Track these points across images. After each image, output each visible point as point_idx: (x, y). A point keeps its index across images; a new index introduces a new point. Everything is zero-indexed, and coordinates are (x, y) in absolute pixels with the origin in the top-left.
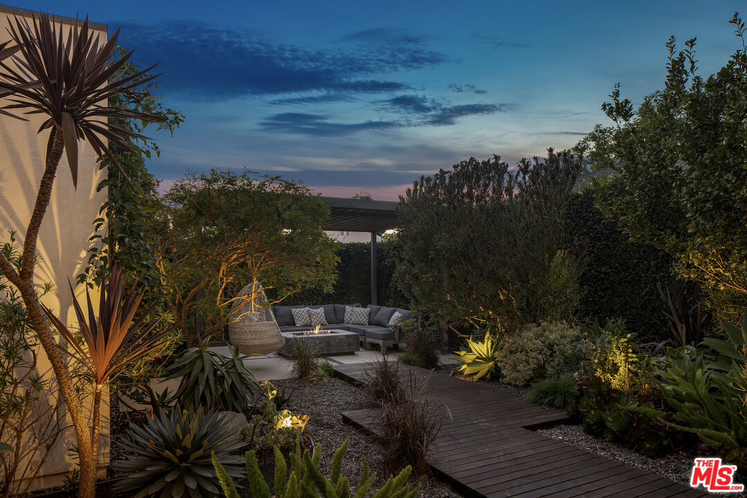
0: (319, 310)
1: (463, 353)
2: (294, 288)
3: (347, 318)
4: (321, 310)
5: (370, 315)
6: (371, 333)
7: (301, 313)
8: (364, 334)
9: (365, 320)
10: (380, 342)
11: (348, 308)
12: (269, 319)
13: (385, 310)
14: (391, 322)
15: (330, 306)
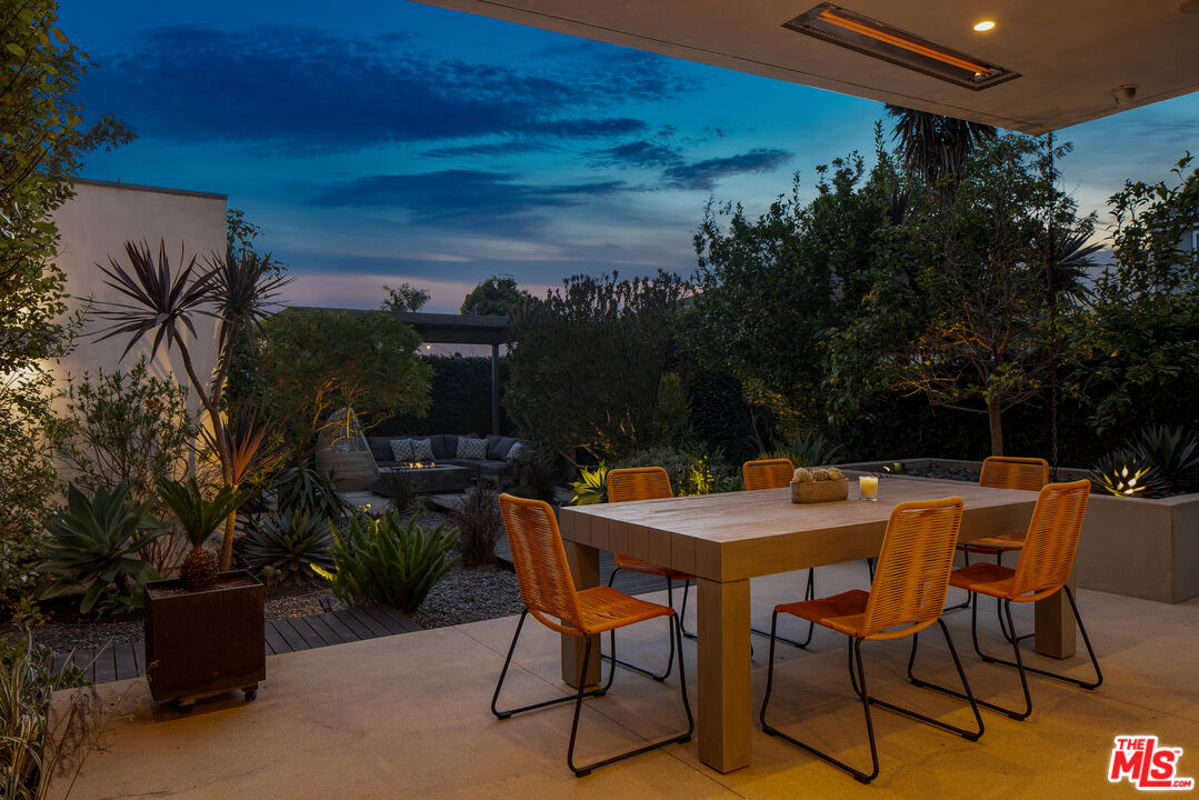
0: (424, 442)
1: (576, 484)
2: (387, 413)
3: (459, 451)
4: (427, 442)
5: (488, 447)
6: (486, 468)
7: (400, 444)
8: (479, 470)
9: (481, 453)
10: (496, 478)
11: (461, 440)
12: (362, 448)
13: (505, 440)
14: (510, 455)
15: (438, 437)
